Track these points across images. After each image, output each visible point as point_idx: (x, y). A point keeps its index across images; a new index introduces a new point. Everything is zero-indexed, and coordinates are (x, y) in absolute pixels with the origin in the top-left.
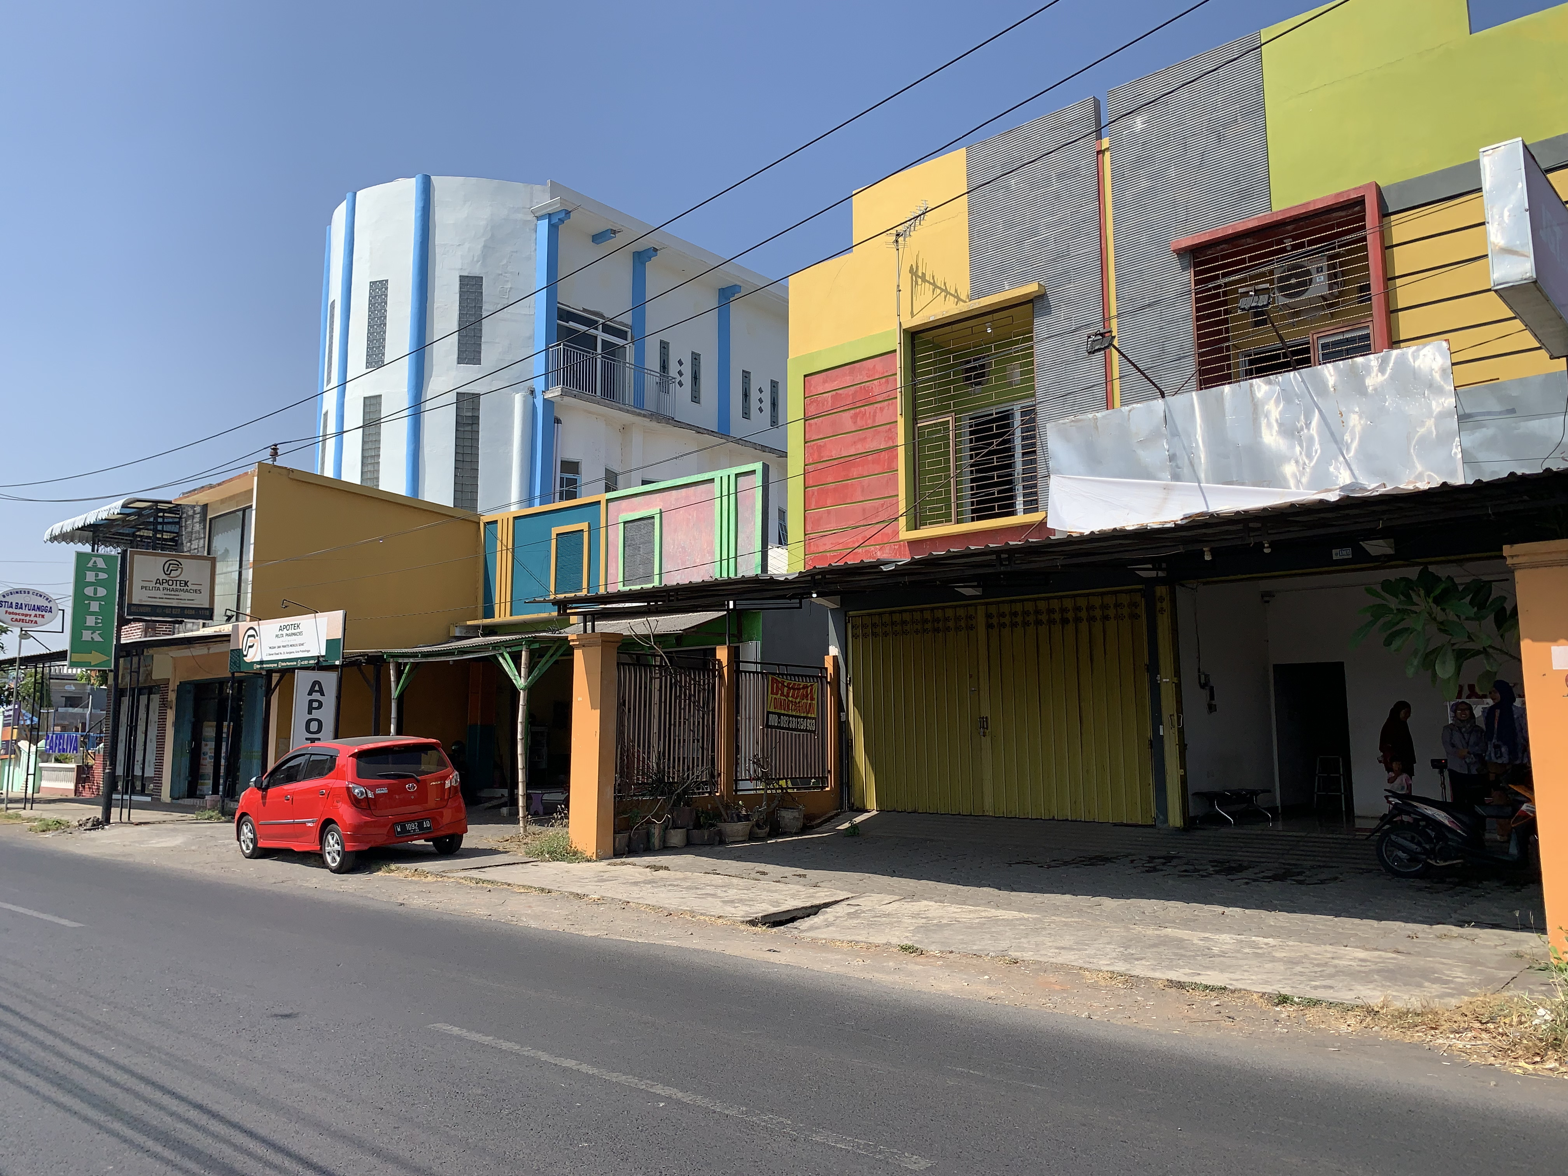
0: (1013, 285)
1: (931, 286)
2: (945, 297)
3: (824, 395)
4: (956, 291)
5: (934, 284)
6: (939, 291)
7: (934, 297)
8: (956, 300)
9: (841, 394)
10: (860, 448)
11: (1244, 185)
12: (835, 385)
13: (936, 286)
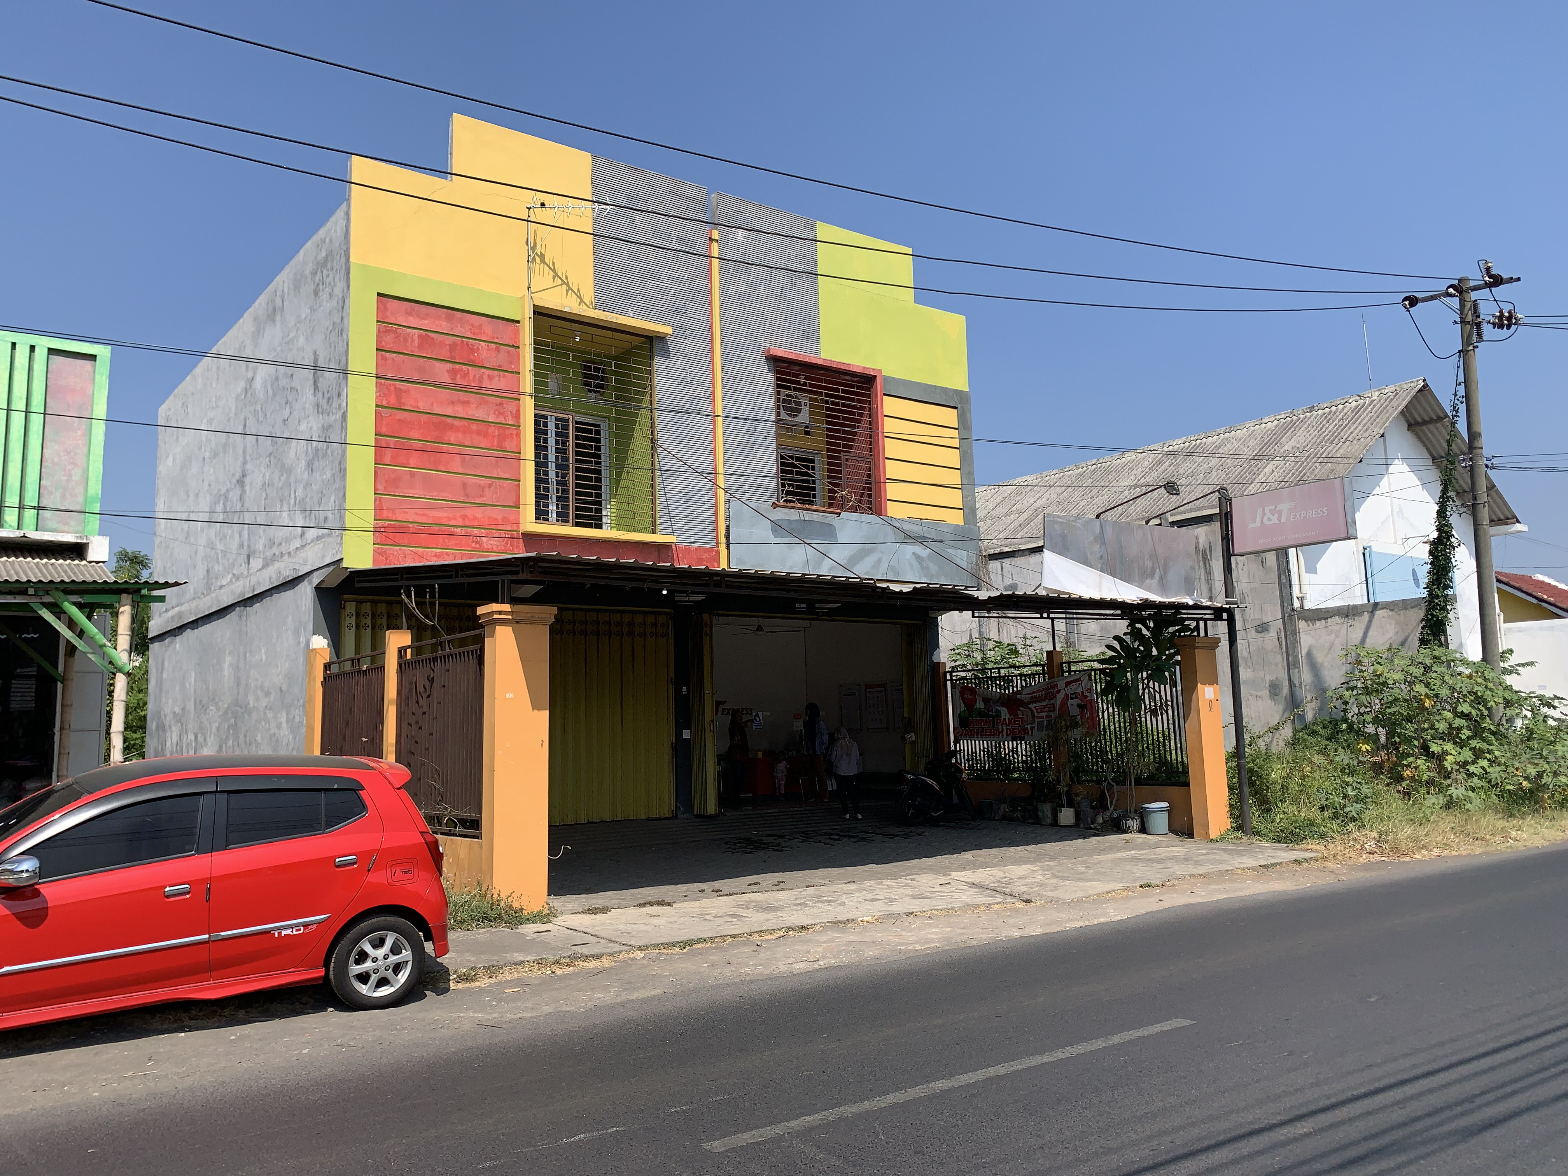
0: (637, 315)
1: (551, 272)
2: (567, 291)
3: (409, 330)
4: (579, 290)
5: (554, 271)
6: (560, 282)
7: (555, 284)
8: (579, 300)
9: (433, 339)
10: (460, 411)
11: (806, 328)
12: (425, 324)
13: (556, 275)
